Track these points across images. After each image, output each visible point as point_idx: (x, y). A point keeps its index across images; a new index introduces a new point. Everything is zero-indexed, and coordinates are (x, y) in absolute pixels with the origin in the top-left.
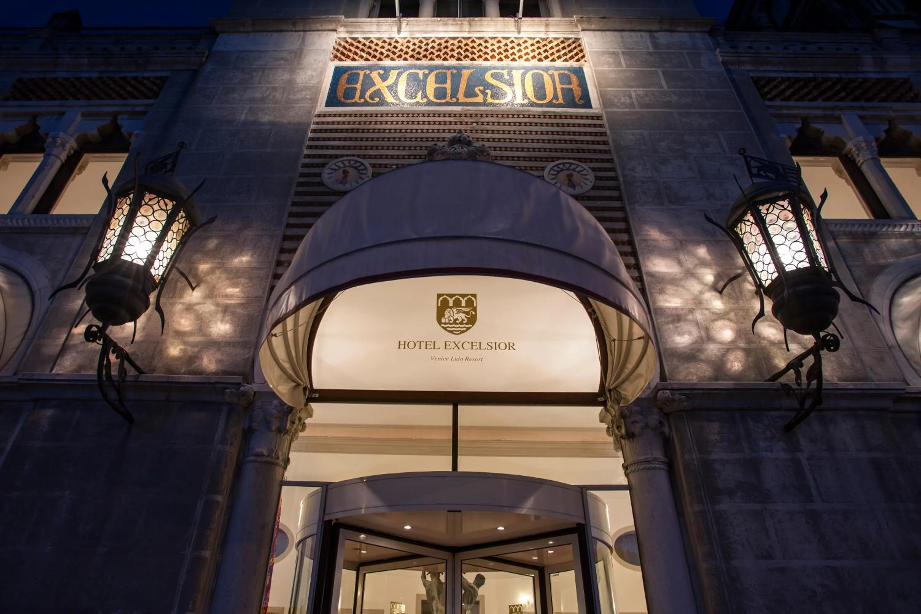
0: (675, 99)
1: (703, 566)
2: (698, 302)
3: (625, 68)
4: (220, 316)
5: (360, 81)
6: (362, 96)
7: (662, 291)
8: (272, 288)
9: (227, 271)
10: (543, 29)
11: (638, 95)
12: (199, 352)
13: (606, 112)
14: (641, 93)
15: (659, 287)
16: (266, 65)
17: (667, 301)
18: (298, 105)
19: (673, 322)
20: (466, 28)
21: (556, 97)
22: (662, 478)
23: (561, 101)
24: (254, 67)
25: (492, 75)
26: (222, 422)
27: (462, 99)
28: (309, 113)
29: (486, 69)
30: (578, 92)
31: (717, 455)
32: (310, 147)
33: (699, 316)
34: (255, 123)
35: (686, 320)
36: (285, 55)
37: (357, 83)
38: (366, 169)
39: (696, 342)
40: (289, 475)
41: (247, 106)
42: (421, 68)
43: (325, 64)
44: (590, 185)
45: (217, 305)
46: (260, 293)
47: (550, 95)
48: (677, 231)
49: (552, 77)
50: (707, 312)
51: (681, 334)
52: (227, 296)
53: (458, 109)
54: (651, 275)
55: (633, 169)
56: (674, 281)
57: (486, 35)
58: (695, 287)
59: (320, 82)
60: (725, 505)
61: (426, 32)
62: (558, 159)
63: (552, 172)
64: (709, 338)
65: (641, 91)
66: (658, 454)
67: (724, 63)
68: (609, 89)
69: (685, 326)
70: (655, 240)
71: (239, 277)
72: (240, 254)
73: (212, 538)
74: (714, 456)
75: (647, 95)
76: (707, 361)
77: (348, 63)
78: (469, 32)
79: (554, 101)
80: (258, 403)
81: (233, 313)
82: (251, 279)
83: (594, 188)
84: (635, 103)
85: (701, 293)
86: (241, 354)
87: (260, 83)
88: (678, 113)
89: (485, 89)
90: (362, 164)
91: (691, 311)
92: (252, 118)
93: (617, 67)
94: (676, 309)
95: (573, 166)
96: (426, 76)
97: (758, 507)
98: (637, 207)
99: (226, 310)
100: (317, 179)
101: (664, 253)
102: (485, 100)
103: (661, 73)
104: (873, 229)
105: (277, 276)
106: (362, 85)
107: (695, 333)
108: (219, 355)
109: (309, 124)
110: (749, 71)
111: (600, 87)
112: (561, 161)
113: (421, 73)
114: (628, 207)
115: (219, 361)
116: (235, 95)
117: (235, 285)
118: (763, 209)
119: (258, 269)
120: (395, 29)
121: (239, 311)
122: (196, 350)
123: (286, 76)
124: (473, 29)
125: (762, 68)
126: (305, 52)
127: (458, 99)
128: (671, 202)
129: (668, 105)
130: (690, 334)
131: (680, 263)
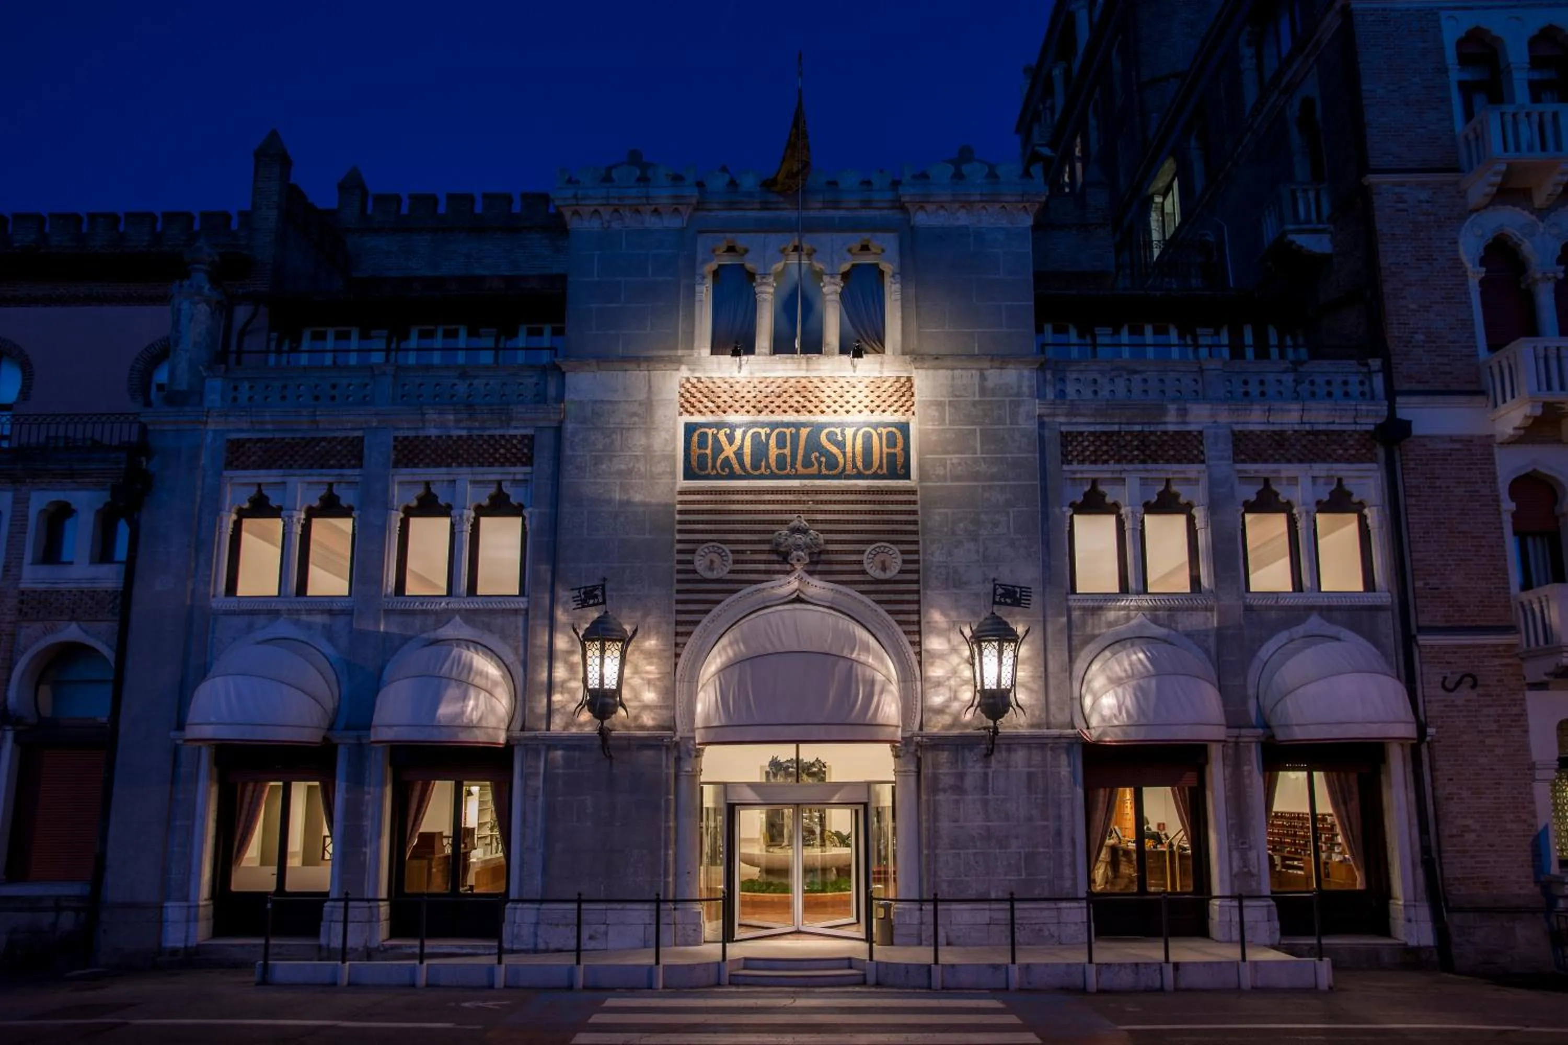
0: (983, 467)
1: (924, 825)
2: (955, 672)
3: (947, 427)
4: (647, 687)
5: (710, 447)
6: (714, 467)
7: (932, 664)
8: (676, 665)
9: (643, 652)
10: (878, 366)
11: (953, 464)
12: (640, 712)
13: (921, 487)
14: (955, 461)
15: (931, 660)
16: (622, 423)
17: (934, 672)
18: (663, 481)
19: (935, 687)
20: (804, 366)
21: (880, 467)
22: (912, 781)
23: (885, 471)
24: (612, 426)
25: (828, 435)
26: (664, 757)
27: (801, 470)
28: (672, 490)
29: (822, 426)
30: (900, 460)
31: (942, 771)
32: (680, 531)
33: (952, 682)
34: (628, 503)
35: (943, 685)
36: (635, 408)
37: (706, 448)
38: (726, 555)
39: (947, 701)
40: (703, 779)
41: (618, 482)
42: (763, 425)
43: (675, 422)
44: (898, 568)
45: (643, 679)
46: (669, 670)
47: (876, 463)
48: (953, 614)
49: (880, 435)
50: (958, 680)
51: (938, 695)
52: (647, 672)
53: (795, 483)
54: (927, 651)
55: (932, 554)
56: (942, 656)
57: (824, 374)
58: (955, 660)
59: (674, 449)
60: (941, 797)
61: (765, 371)
62: (876, 542)
63: (871, 556)
64: (956, 698)
65: (955, 458)
66: (913, 768)
67: (1040, 416)
68: (928, 456)
69: (942, 690)
70: (936, 622)
71: (651, 658)
72: (649, 639)
73: (672, 817)
74: (941, 771)
75: (959, 464)
76: (950, 714)
77: (697, 419)
78: (807, 370)
79: (879, 471)
80: (682, 744)
81: (654, 685)
82: (660, 658)
83: (901, 572)
84: (948, 474)
85: (959, 665)
86: (665, 713)
87: (622, 450)
88: (983, 486)
89: (820, 457)
90: (724, 551)
91: (949, 679)
92: (625, 498)
93: (939, 425)
94: (938, 677)
95: (887, 549)
96: (768, 436)
97: (957, 797)
98: (929, 592)
99: (649, 682)
100: (690, 567)
101: (940, 633)
102: (820, 471)
103: (978, 431)
104: (1101, 604)
105: (677, 655)
106: (713, 449)
107: (947, 695)
108: (652, 715)
109: (674, 506)
110: (1061, 424)
111: (921, 453)
112: (878, 544)
113: (763, 432)
114: (922, 592)
115: (653, 719)
116: (604, 467)
117: (650, 664)
118: (984, 644)
119: (664, 650)
120: (736, 368)
121: (658, 683)
122: (637, 711)
123: (643, 441)
124: (811, 367)
125: (1074, 420)
126: (655, 403)
127: (796, 470)
128: (955, 587)
129: (976, 476)
130: (943, 695)
131: (949, 641)
